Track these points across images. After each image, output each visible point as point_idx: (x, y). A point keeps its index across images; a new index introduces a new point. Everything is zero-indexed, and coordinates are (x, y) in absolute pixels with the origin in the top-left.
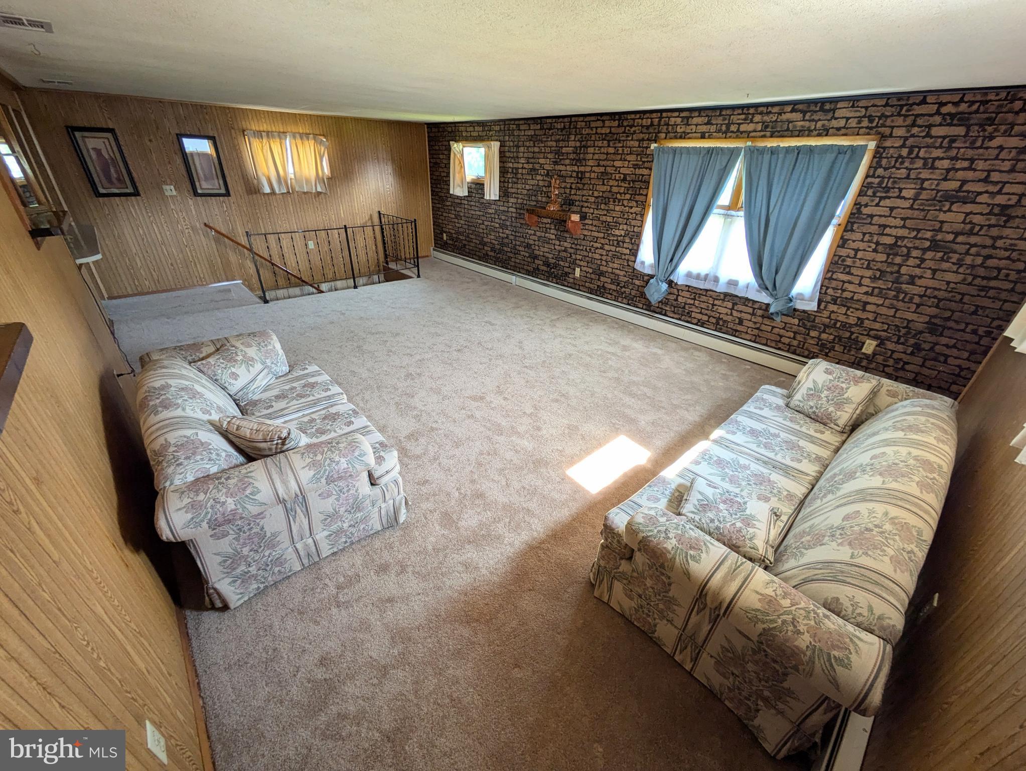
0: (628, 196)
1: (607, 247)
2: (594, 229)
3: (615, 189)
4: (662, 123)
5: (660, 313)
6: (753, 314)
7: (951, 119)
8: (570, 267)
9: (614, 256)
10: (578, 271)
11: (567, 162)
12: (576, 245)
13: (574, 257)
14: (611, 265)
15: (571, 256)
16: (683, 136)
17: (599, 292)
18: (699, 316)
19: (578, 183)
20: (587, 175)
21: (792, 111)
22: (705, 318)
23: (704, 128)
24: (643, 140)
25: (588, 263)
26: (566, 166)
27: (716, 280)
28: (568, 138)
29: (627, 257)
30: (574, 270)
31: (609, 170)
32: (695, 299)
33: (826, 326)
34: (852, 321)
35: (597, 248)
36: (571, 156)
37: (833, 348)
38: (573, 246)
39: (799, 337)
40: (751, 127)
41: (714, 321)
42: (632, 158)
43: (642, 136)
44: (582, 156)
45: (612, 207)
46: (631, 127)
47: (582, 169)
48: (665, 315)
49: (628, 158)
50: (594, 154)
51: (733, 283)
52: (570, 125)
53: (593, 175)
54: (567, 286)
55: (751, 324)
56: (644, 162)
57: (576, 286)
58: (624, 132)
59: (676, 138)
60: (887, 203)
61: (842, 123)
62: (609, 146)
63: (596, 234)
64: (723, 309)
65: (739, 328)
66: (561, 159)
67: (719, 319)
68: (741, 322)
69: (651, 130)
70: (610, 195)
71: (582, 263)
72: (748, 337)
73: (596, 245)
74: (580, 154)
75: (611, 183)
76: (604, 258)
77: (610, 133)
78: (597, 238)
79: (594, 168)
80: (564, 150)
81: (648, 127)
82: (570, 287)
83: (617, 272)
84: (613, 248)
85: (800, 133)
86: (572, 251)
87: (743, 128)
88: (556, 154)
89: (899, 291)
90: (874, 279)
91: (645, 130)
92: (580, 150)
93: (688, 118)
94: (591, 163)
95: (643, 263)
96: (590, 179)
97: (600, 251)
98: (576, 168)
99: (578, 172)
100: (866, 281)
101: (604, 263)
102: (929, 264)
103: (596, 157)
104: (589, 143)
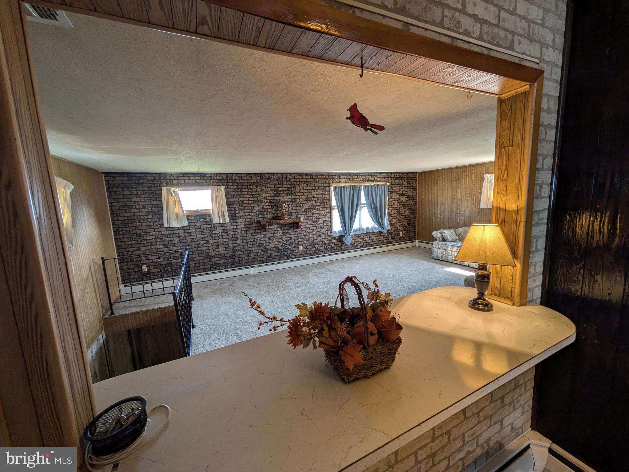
0: (321, 206)
1: (315, 230)
2: (307, 224)
3: (314, 204)
4: (330, 177)
5: (346, 250)
6: (375, 237)
7: (397, 179)
8: (295, 247)
9: (320, 234)
10: (301, 248)
11: (284, 195)
12: (298, 234)
13: (297, 241)
14: (319, 238)
15: (295, 241)
16: (339, 182)
17: (316, 253)
18: (360, 245)
19: (292, 204)
20: (298, 200)
21: (368, 175)
22: (362, 244)
23: (346, 180)
24: (323, 184)
25: (306, 241)
26: (283, 196)
27: (363, 229)
28: (282, 183)
29: (326, 232)
30: (299, 247)
31: (310, 196)
32: (357, 239)
33: (392, 232)
34: (396, 229)
35: (310, 232)
36: (286, 192)
37: (395, 238)
38: (295, 235)
39: (387, 239)
40: (359, 179)
41: (365, 244)
42: (320, 191)
43: (322, 182)
44: (293, 191)
45: (314, 212)
46: (317, 179)
47: (294, 197)
48: (348, 250)
49: (318, 191)
50: (300, 190)
51: (368, 228)
52: (282, 178)
53: (301, 200)
54: (295, 258)
55: (375, 240)
56: (326, 192)
57: (302, 256)
58: (314, 181)
59: (336, 183)
60: (393, 197)
61: (379, 179)
62: (307, 186)
63: (308, 226)
64: (367, 239)
65: (373, 243)
66: (279, 194)
67: (367, 242)
68: (373, 240)
69: (326, 180)
70: (312, 207)
71: (303, 242)
72: (376, 245)
73: (309, 231)
74: (291, 190)
75: (312, 202)
76: (315, 236)
77: (307, 181)
78: (309, 228)
79: (301, 197)
80: (280, 189)
81: (324, 179)
82: (297, 258)
83: (323, 240)
84: (319, 230)
85: (372, 181)
86: (295, 238)
87: (357, 180)
88: (275, 191)
89: (401, 218)
90: (396, 216)
91: (323, 180)
92: (291, 189)
93: (339, 176)
94: (299, 194)
95: (335, 232)
96: (300, 201)
97: (312, 233)
98: (290, 197)
99: (292, 199)
100: (395, 217)
101: (315, 238)
102: (403, 210)
103: (302, 191)
104: (296, 186)
